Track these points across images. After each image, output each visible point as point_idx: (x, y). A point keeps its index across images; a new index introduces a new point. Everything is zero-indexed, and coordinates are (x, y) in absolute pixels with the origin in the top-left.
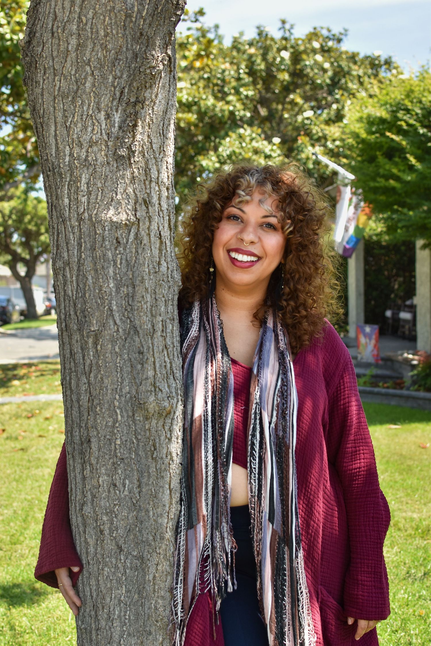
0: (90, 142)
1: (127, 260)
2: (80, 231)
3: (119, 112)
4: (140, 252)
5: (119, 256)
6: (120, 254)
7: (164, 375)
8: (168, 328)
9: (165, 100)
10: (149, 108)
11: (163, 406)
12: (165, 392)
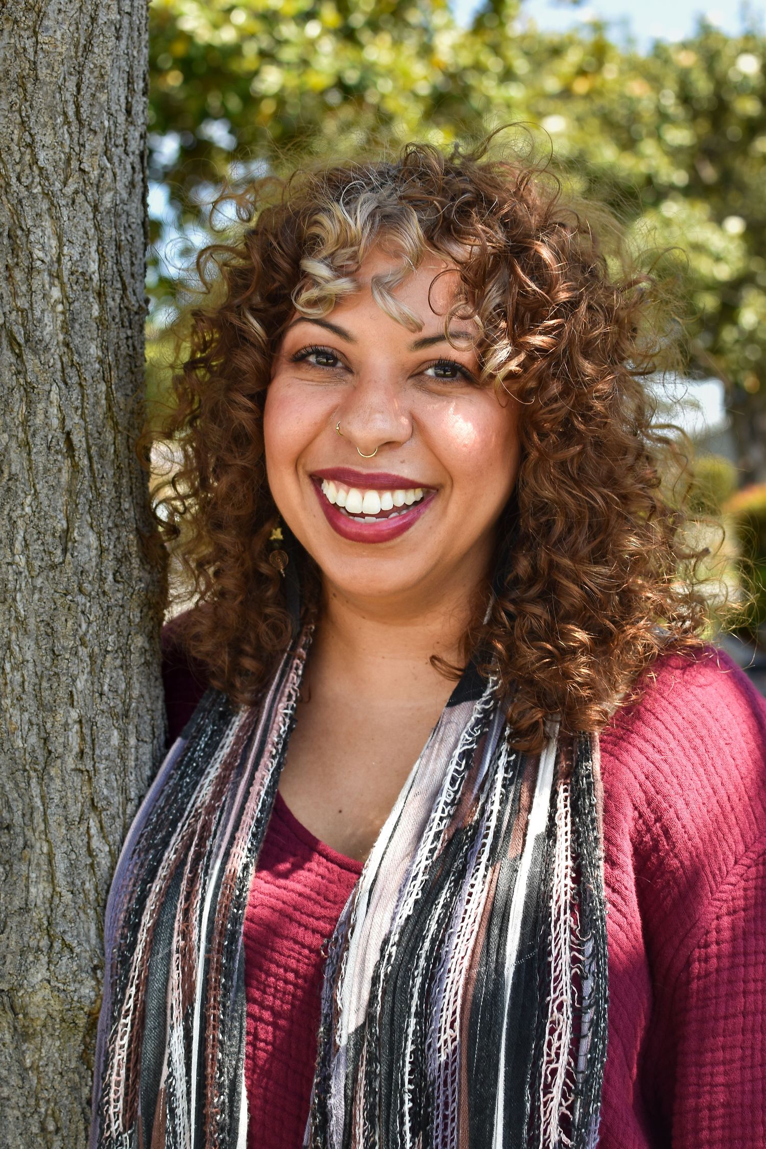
7: (85, 895)
8: (104, 744)
9: (78, 6)
10: (22, 33)
11: (76, 998)
12: (86, 951)
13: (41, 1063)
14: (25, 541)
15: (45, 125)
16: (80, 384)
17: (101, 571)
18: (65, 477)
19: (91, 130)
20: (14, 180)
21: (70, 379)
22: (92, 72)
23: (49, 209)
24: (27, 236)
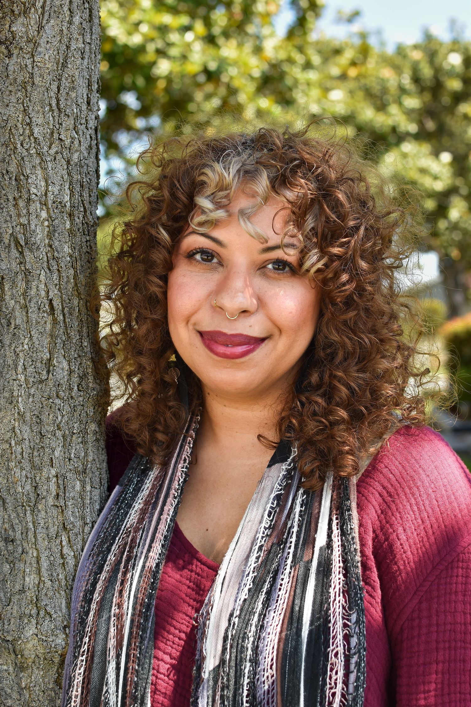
7: (59, 582)
8: (71, 490)
9: (59, 39)
10: (25, 56)
11: (53, 646)
12: (59, 617)
13: (31, 685)
14: (24, 366)
15: (38, 112)
16: (58, 270)
17: (70, 384)
18: (49, 327)
19: (66, 114)
20: (19, 145)
21: (52, 267)
22: (67, 79)
23: (41, 163)
24: (27, 180)
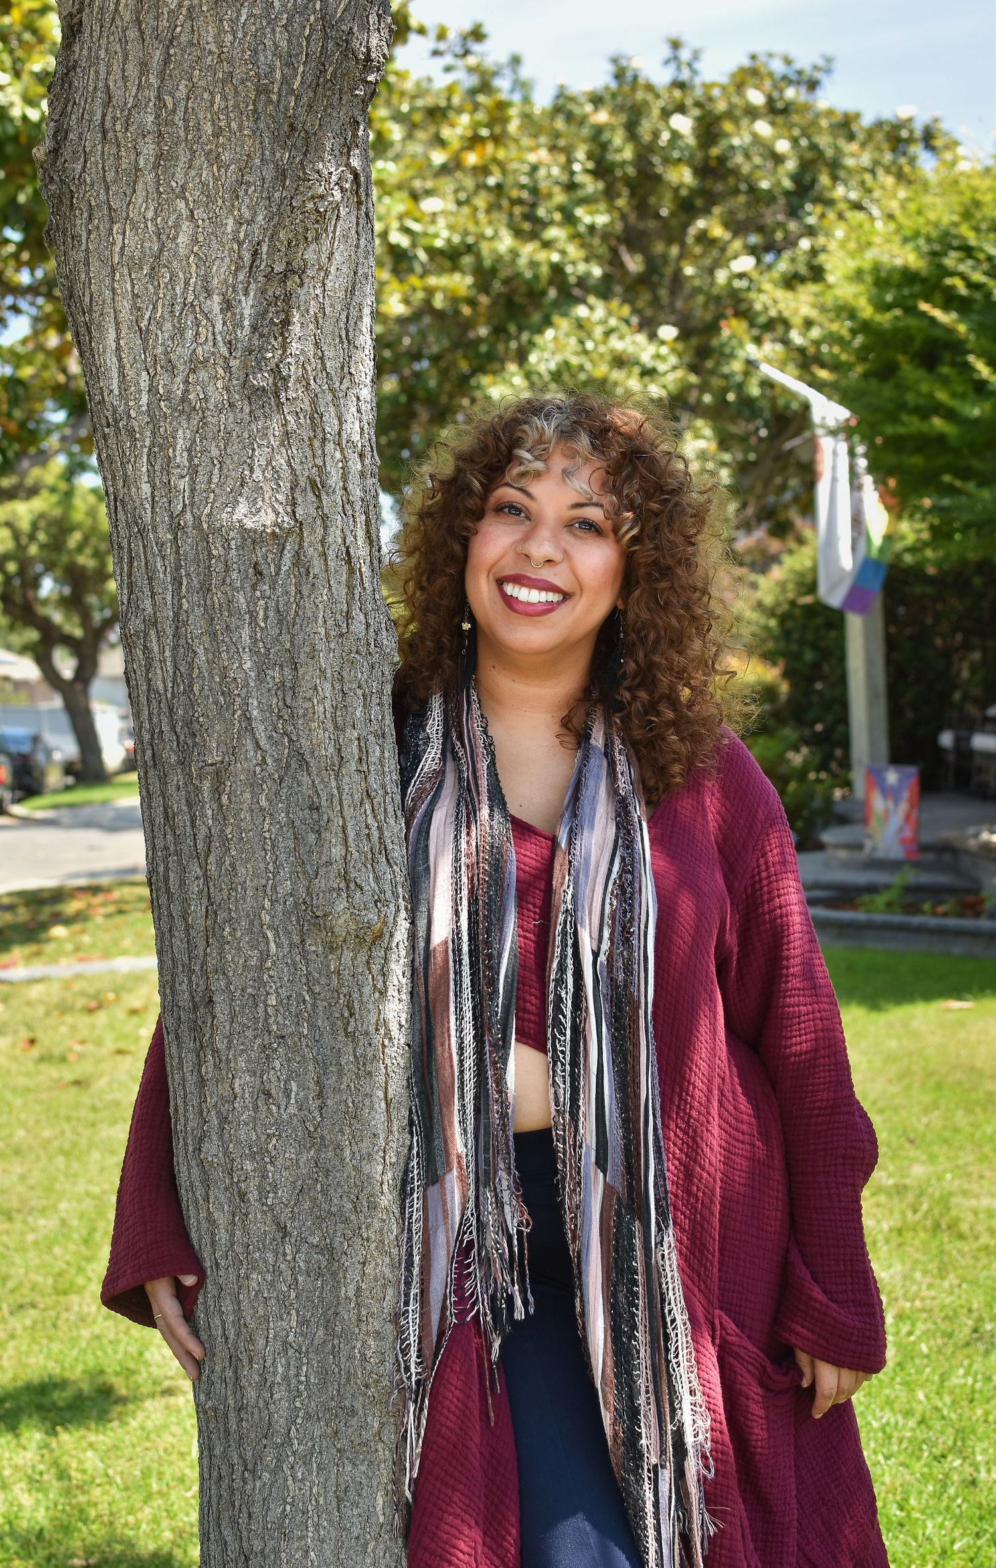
0: (191, 361)
1: (279, 611)
2: (177, 552)
3: (252, 294)
4: (306, 593)
5: (262, 602)
6: (263, 598)
8: (372, 755)
10: (316, 285)
11: (366, 921)
12: (369, 890)
14: (324, 618)
15: (329, 345)
21: (348, 511)
23: (333, 400)
24: (321, 418)
